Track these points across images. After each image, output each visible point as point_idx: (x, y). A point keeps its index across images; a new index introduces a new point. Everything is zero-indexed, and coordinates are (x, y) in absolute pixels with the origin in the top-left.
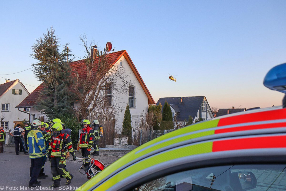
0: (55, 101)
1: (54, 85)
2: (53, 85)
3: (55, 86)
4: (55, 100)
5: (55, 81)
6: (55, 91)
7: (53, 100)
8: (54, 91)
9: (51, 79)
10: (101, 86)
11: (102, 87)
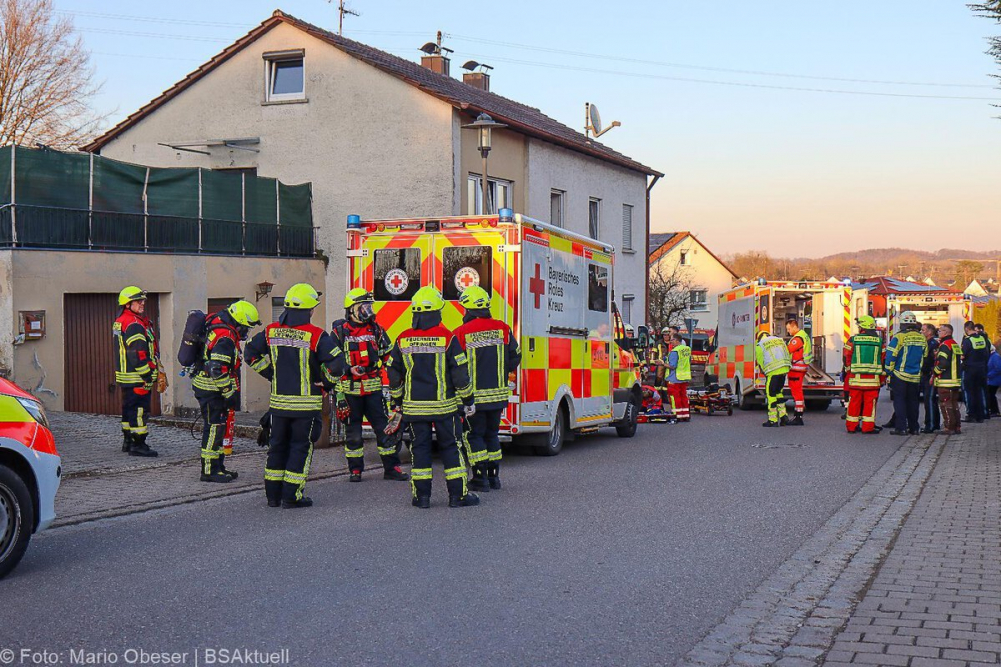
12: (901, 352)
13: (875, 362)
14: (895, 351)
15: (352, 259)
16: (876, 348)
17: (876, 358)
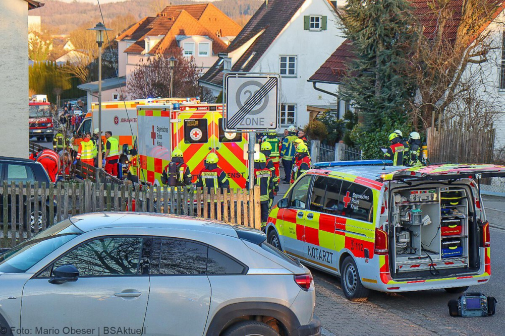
0: (376, 84)
1: (374, 51)
2: (372, 51)
3: (378, 53)
4: (377, 82)
5: (377, 42)
6: (378, 62)
7: (373, 82)
8: (376, 62)
9: (369, 38)
10: (471, 54)
11: (473, 56)
12: (289, 144)
13: (276, 151)
14: (287, 145)
15: (173, 124)
16: (276, 144)
17: (276, 149)
